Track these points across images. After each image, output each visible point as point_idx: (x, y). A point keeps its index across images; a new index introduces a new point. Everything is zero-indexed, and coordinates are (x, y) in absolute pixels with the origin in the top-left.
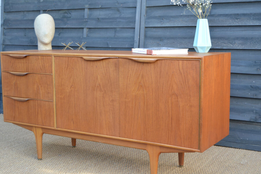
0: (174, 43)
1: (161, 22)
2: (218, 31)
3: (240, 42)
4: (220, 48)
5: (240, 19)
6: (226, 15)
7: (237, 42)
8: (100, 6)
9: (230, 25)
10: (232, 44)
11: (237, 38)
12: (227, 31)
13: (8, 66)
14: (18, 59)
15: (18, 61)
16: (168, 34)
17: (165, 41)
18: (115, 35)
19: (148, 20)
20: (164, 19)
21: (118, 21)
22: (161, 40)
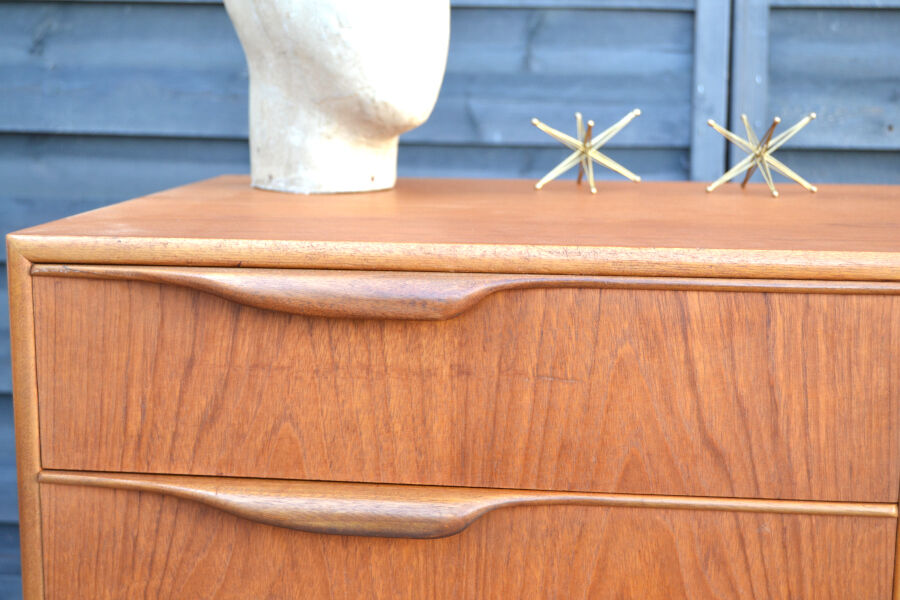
13: (136, 414)
14: (321, 333)
15: (323, 350)
18: (527, 61)
22: (894, 98)
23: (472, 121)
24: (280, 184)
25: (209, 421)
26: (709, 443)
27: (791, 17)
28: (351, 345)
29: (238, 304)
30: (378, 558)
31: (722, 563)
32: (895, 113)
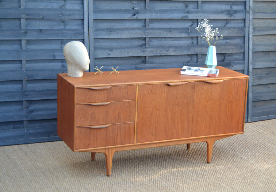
0: (122, 52)
1: (109, 34)
2: (156, 41)
3: (173, 49)
4: (159, 55)
5: (172, 32)
6: (162, 29)
7: (171, 49)
8: (42, 17)
9: (165, 37)
11: (171, 47)
12: (162, 41)
13: (84, 99)
15: (97, 92)
16: (115, 44)
17: (114, 51)
18: (61, 47)
19: (96, 32)
20: (112, 31)
21: (64, 33)
22: (110, 51)
23: (54, 56)
24: (74, 76)
25: (89, 99)
26: (124, 97)
27: (96, 40)
29: (92, 89)
30: (101, 107)
31: (124, 105)
32: (110, 52)
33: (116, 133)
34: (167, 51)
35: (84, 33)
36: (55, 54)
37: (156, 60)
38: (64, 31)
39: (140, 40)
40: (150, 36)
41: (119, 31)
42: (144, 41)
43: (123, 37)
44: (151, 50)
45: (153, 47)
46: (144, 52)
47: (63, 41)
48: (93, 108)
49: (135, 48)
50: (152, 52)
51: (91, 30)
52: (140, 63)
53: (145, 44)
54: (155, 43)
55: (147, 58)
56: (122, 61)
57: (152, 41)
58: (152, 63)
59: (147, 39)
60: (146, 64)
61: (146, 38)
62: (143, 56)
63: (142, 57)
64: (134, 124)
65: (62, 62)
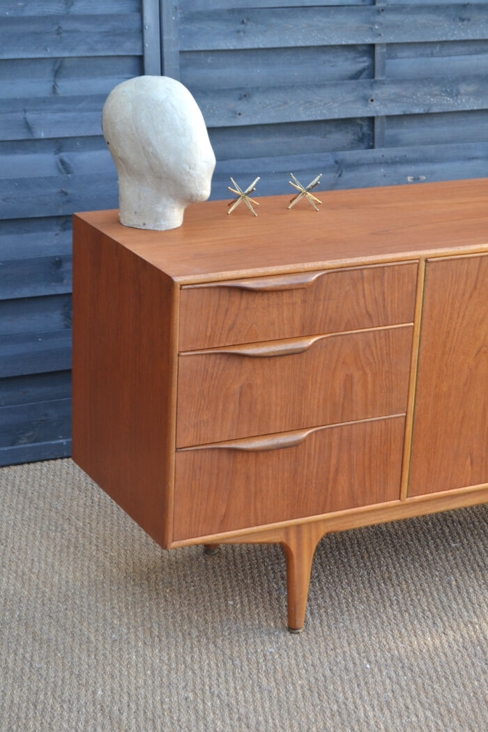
0: (285, 103)
1: (238, 32)
2: (409, 57)
3: (471, 88)
4: (422, 111)
5: (469, 20)
6: (435, 9)
7: (463, 88)
9: (444, 39)
10: (452, 97)
11: (465, 78)
12: (432, 55)
13: (209, 329)
14: (265, 296)
15: (266, 301)
16: (258, 73)
17: (257, 99)
18: (54, 88)
19: (188, 26)
20: (248, 19)
21: (67, 31)
22: (240, 99)
23: (28, 127)
24: (149, 227)
25: (231, 329)
27: (188, 56)
28: (273, 299)
29: (243, 290)
30: (279, 362)
31: (370, 347)
32: (242, 106)
33: (334, 461)
34: (450, 94)
35: (142, 30)
36: (30, 116)
37: (409, 132)
38: (67, 26)
39: (352, 55)
40: (391, 39)
41: (274, 21)
42: (365, 59)
43: (292, 44)
44: (393, 91)
45: (399, 80)
46: (367, 100)
47: (60, 67)
48: (248, 364)
49: (335, 85)
50: (395, 99)
51: (171, 18)
52: (352, 146)
53: (371, 72)
54: (406, 63)
55: (377, 123)
56: (286, 139)
57: (396, 57)
58: (394, 142)
59: (378, 50)
60: (372, 147)
61: (373, 46)
62: (362, 119)
63: (360, 122)
64: (402, 420)
65: (59, 150)
